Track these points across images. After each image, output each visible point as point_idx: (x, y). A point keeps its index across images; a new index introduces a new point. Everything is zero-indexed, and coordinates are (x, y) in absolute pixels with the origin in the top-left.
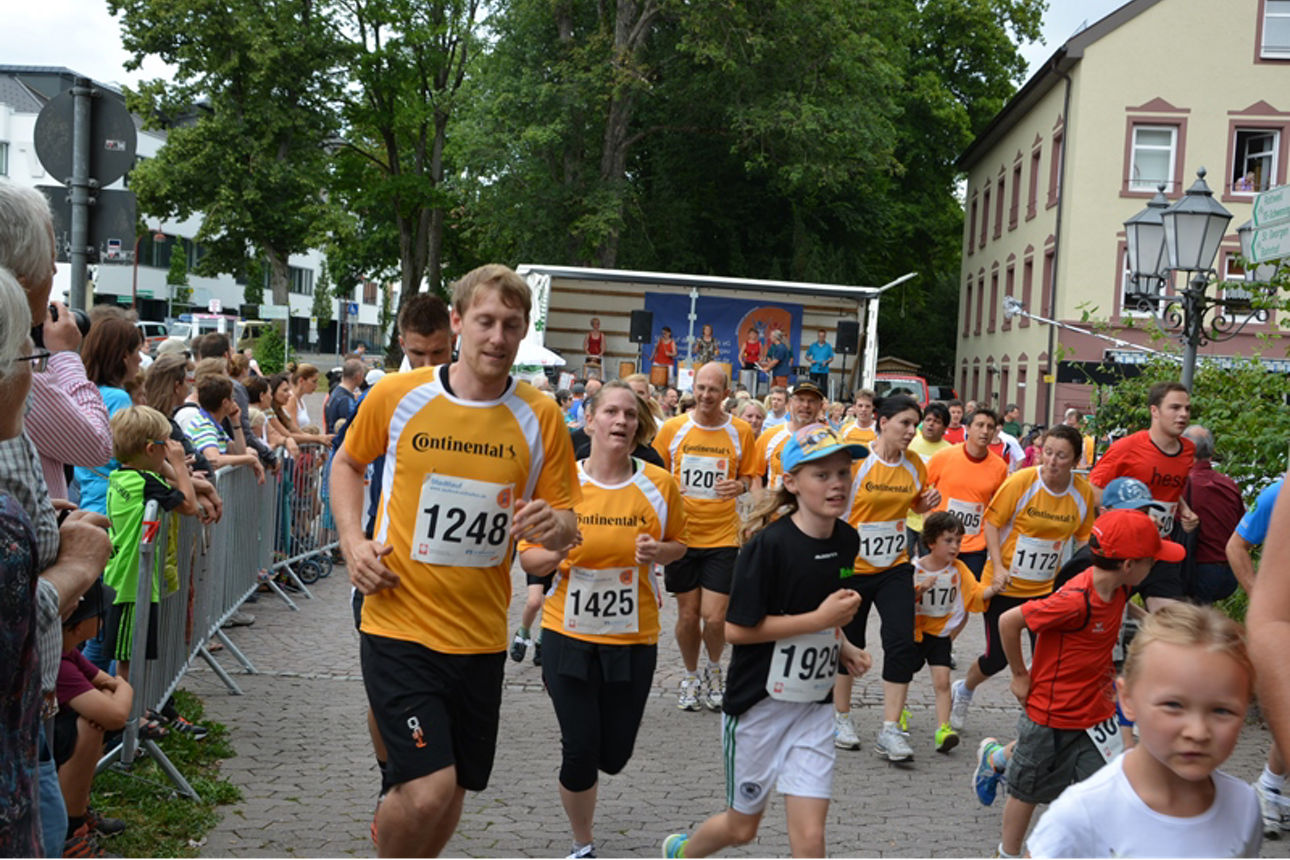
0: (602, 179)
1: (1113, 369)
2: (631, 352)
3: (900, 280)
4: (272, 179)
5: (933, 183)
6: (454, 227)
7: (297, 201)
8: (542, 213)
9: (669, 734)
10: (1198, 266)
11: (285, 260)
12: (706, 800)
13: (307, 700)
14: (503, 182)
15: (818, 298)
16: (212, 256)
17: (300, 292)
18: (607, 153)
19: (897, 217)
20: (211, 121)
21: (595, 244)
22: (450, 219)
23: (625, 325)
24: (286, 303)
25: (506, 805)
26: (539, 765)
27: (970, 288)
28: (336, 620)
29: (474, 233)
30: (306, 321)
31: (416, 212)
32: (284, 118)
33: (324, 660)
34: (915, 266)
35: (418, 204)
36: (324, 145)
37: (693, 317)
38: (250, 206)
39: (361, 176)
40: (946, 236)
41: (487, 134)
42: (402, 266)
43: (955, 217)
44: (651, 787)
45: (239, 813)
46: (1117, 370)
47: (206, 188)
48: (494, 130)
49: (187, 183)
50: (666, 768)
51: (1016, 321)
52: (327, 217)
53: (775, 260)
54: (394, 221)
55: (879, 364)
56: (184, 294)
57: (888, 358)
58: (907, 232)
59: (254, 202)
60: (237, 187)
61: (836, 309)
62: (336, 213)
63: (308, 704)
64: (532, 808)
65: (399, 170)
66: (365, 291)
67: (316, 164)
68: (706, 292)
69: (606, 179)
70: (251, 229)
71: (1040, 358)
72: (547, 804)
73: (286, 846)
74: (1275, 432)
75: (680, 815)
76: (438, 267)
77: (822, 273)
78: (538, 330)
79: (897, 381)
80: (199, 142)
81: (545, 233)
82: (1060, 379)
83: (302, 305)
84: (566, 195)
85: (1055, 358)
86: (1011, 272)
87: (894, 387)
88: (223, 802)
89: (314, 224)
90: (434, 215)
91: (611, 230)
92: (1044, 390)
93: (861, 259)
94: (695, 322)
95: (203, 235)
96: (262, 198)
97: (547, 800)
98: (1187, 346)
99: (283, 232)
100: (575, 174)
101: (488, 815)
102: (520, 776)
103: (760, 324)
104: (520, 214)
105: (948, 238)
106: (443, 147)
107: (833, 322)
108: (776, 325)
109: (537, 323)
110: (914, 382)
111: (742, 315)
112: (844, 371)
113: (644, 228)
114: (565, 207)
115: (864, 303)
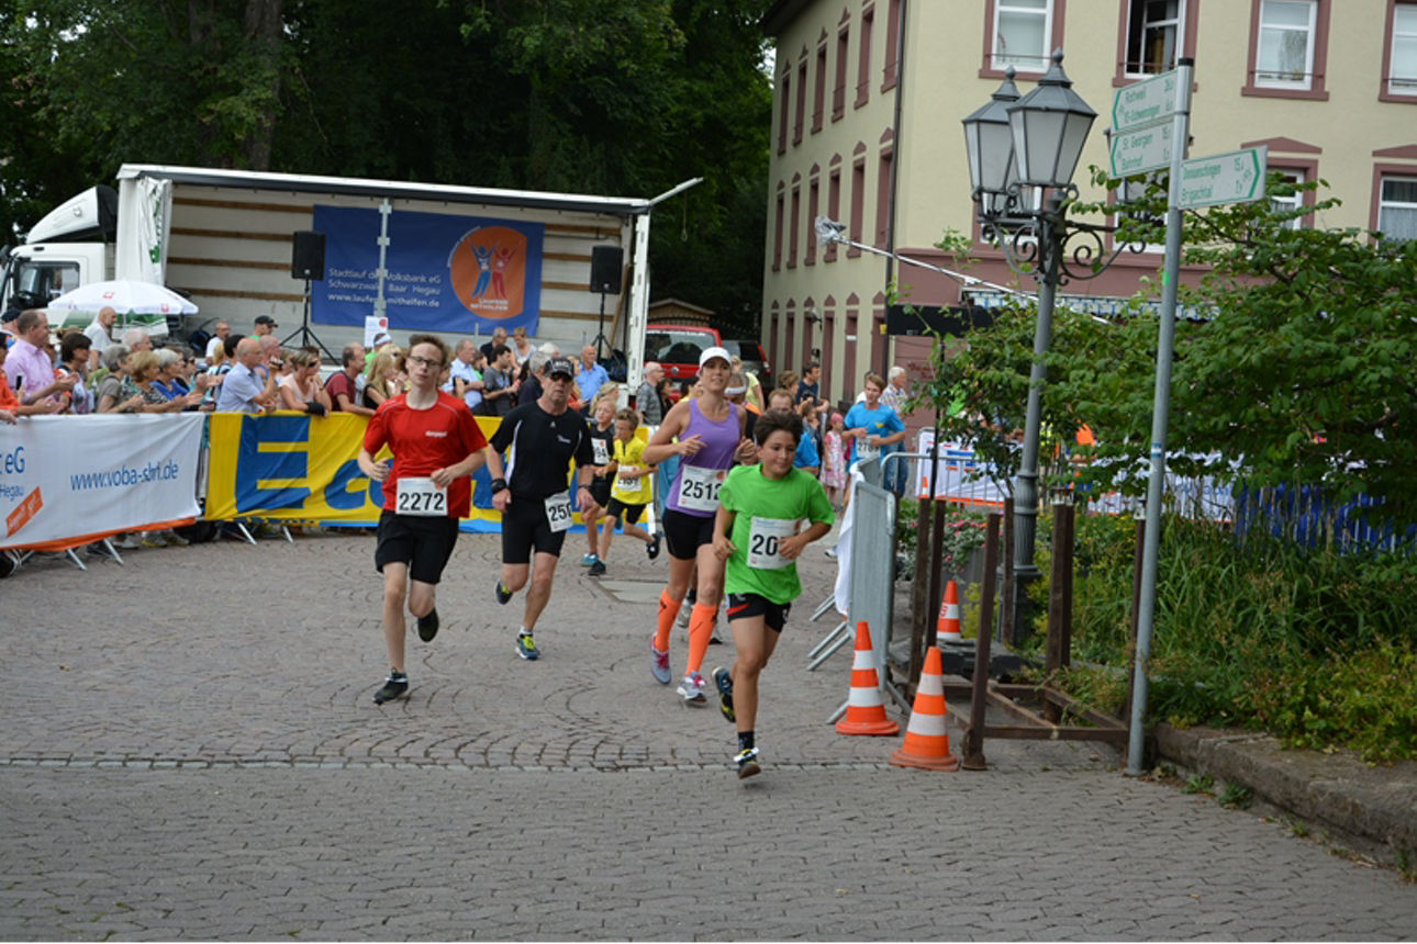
0: (247, 38)
1: (960, 314)
2: (294, 292)
5: (731, 51)
6: (18, 103)
8: (157, 89)
9: (356, 813)
10: (1054, 179)
12: (406, 890)
14: (94, 37)
15: (564, 213)
19: (678, 100)
21: (238, 136)
22: (12, 91)
23: (285, 253)
25: (133, 910)
26: (175, 860)
27: (781, 202)
29: (51, 114)
34: (708, 169)
37: (384, 241)
40: (749, 126)
43: (760, 100)
44: (331, 879)
46: (965, 316)
50: (351, 855)
51: (842, 251)
55: (650, 310)
57: (670, 301)
58: (693, 121)
61: (591, 229)
64: (168, 912)
68: (403, 206)
69: (254, 37)
71: (876, 301)
72: (190, 905)
74: (1144, 398)
75: (370, 911)
77: (572, 179)
78: (153, 261)
79: (680, 334)
81: (162, 118)
84: (194, 61)
85: (895, 299)
86: (835, 179)
87: (674, 342)
91: (261, 115)
93: (629, 159)
94: (387, 248)
97: (189, 901)
98: (1043, 285)
100: (206, 30)
101: (108, 922)
102: (152, 874)
103: (482, 251)
104: (122, 89)
105: (752, 130)
107: (587, 248)
108: (505, 252)
109: (151, 252)
110: (701, 334)
111: (458, 239)
112: (602, 318)
113: (312, 112)
114: (192, 78)
115: (630, 220)
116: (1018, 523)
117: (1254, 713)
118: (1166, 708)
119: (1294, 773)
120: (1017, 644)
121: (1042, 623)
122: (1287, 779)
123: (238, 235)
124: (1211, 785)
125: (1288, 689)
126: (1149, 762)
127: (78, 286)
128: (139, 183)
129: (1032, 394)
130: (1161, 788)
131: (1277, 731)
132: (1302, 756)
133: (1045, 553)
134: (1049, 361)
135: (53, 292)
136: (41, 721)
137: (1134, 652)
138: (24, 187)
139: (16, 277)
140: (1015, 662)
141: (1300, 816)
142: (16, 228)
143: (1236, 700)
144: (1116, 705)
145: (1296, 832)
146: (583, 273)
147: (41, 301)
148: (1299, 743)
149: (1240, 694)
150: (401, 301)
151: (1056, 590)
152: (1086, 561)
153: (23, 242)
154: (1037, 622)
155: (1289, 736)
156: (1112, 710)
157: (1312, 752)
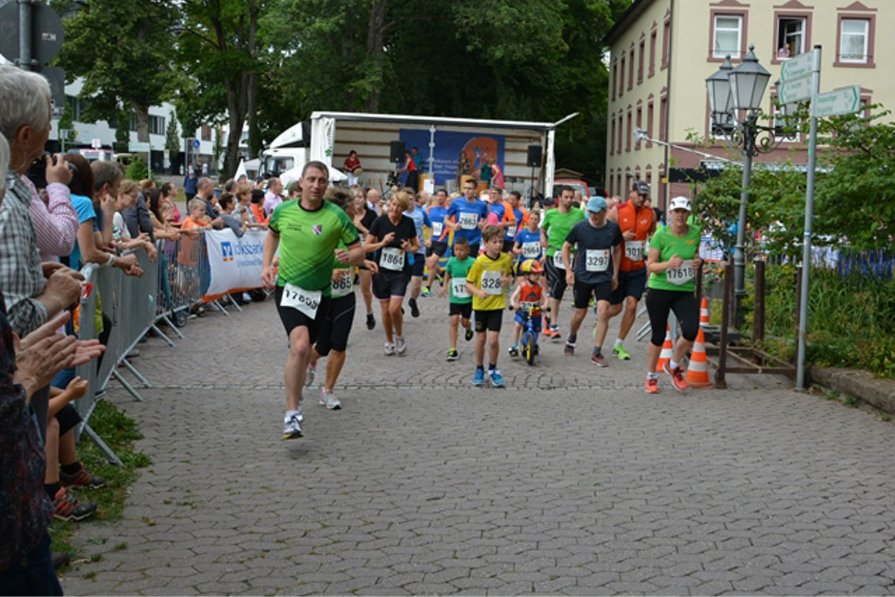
0: (368, 53)
1: (703, 171)
2: (392, 169)
3: (569, 117)
4: (134, 54)
6: (265, 85)
7: (153, 69)
8: (327, 77)
9: (428, 411)
10: (751, 106)
11: (146, 111)
12: (454, 448)
13: (188, 401)
14: (299, 54)
15: (515, 130)
16: (92, 108)
17: (156, 132)
18: (371, 35)
19: (565, 76)
20: (88, 13)
21: (364, 98)
22: (262, 80)
23: (387, 151)
24: (148, 140)
27: (613, 123)
28: (201, 352)
29: (279, 88)
30: (161, 153)
31: (238, 76)
32: (141, 11)
33: (197, 376)
34: (579, 108)
35: (240, 71)
36: (170, 31)
37: (432, 145)
38: (119, 73)
39: (198, 51)
41: (287, 23)
42: (229, 114)
43: (603, 76)
45: (152, 472)
47: (86, 60)
48: (292, 19)
49: (72, 57)
51: (643, 143)
52: (175, 80)
53: (485, 105)
54: (223, 83)
55: (556, 174)
56: (72, 135)
57: (562, 169)
58: (571, 87)
59: (122, 70)
60: (108, 59)
61: (527, 138)
62: (181, 77)
63: (189, 404)
65: (225, 46)
66: (203, 132)
67: (165, 44)
68: (441, 128)
69: (371, 53)
70: (120, 89)
71: (660, 167)
73: (186, 489)
75: (438, 457)
76: (255, 113)
77: (516, 114)
78: (327, 155)
80: (80, 28)
81: (329, 89)
82: (671, 180)
83: (158, 142)
84: (344, 64)
85: (669, 166)
86: (639, 111)
88: (140, 466)
89: (166, 85)
90: (251, 78)
91: (375, 88)
92: (663, 188)
93: (543, 105)
94: (434, 149)
95: (84, 94)
96: (128, 67)
97: (353, 453)
98: (746, 157)
99: (144, 91)
100: (349, 50)
101: (315, 464)
102: (334, 440)
103: (477, 148)
104: (312, 79)
105: (599, 90)
106: (256, 32)
107: (525, 146)
108: (487, 148)
109: (327, 152)
110: (579, 185)
111: (465, 143)
112: (533, 178)
113: (397, 86)
114: (343, 72)
115: (545, 133)
116: (737, 270)
117: (858, 360)
118: (815, 358)
119: (881, 390)
120: (738, 328)
121: (750, 317)
122: (878, 393)
123: (365, 143)
124: (838, 396)
125: (876, 348)
126: (807, 383)
127: (293, 167)
128: (321, 121)
129: (742, 209)
130: (813, 397)
131: (871, 369)
132: (884, 381)
133: (750, 285)
134: (750, 191)
135: (282, 171)
136: (281, 368)
137: (798, 331)
138: (268, 124)
139: (265, 164)
140: (738, 336)
141: (885, 411)
142: (264, 142)
143: (849, 354)
144: (788, 356)
145: (883, 420)
146: (524, 158)
147: (277, 174)
148: (882, 375)
149: (851, 351)
150: (440, 172)
151: (757, 302)
152: (770, 287)
153: (268, 148)
154: (746, 317)
155: (877, 372)
156: (787, 359)
157: (889, 380)
